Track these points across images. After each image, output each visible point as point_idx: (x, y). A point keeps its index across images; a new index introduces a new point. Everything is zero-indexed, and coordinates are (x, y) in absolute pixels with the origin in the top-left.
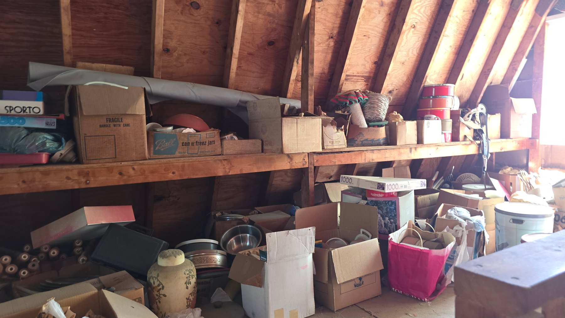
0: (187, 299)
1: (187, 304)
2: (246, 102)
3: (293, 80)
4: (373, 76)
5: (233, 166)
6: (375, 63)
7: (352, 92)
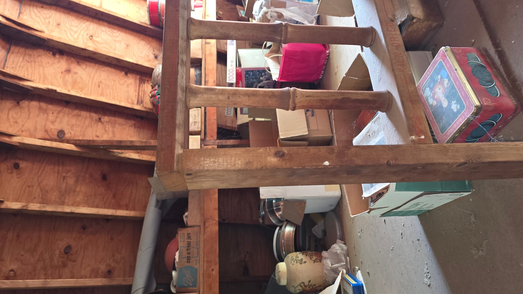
0: (314, 263)
1: (319, 262)
2: (158, 201)
3: (139, 156)
4: (139, 75)
5: (211, 216)
6: (126, 74)
7: (151, 101)
